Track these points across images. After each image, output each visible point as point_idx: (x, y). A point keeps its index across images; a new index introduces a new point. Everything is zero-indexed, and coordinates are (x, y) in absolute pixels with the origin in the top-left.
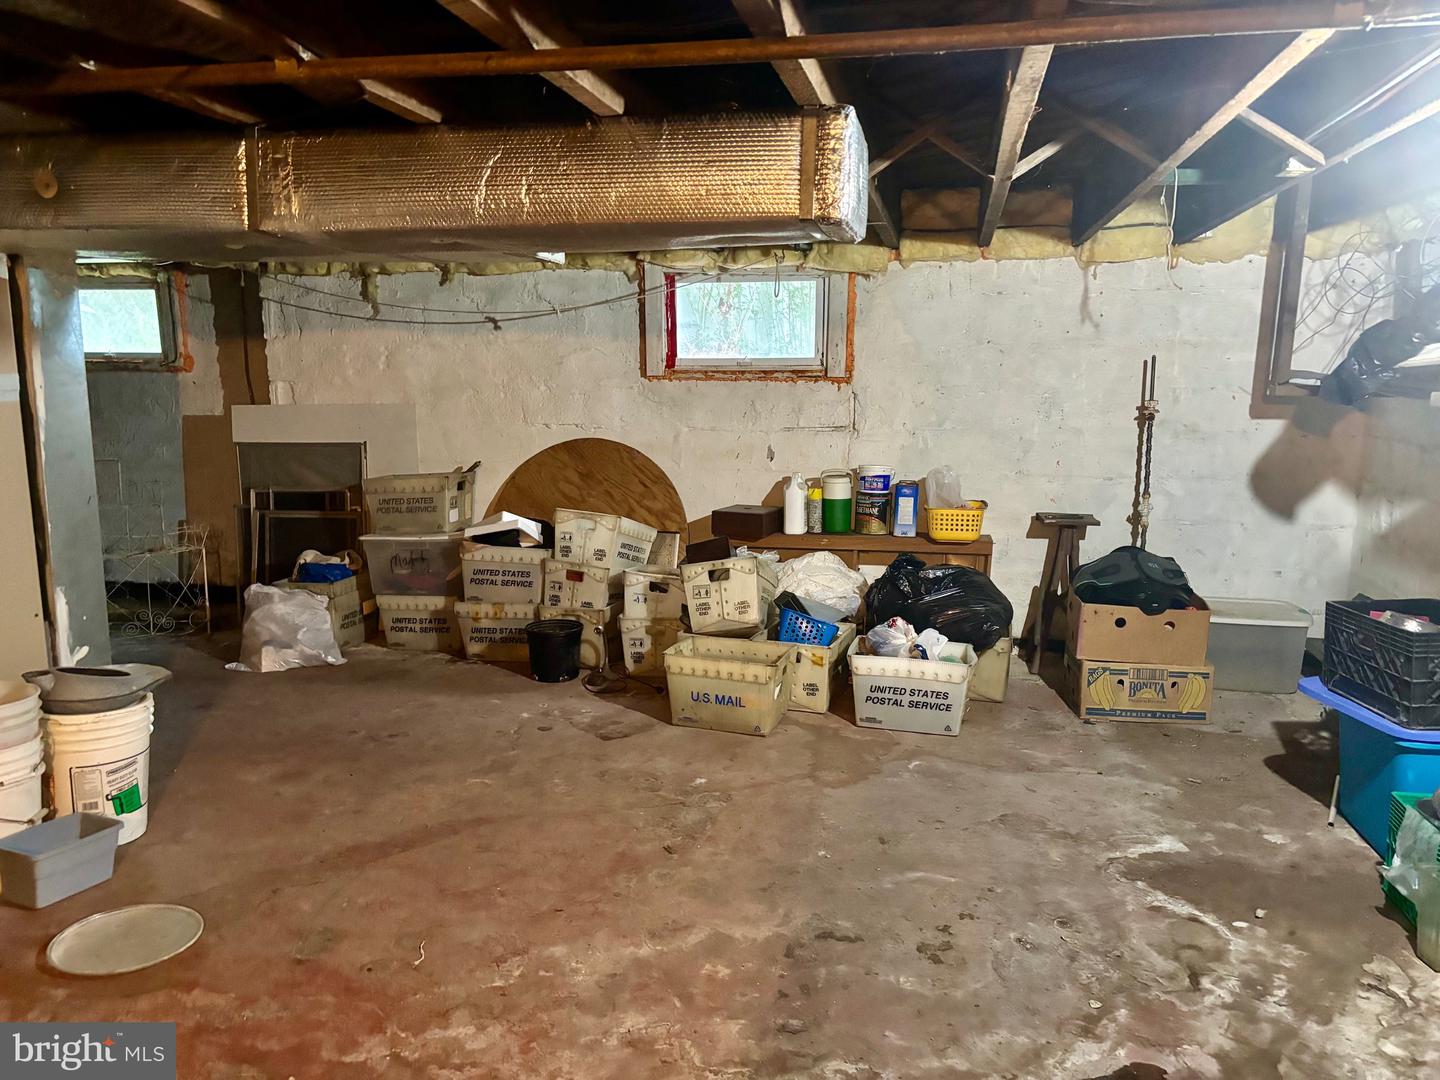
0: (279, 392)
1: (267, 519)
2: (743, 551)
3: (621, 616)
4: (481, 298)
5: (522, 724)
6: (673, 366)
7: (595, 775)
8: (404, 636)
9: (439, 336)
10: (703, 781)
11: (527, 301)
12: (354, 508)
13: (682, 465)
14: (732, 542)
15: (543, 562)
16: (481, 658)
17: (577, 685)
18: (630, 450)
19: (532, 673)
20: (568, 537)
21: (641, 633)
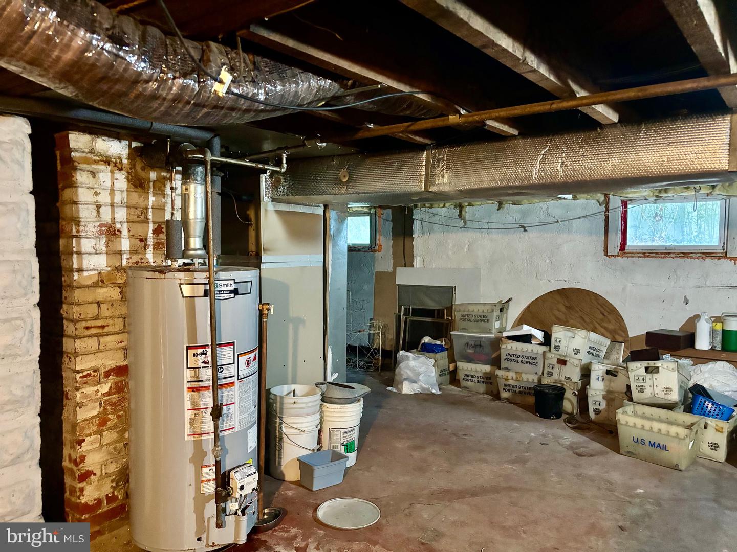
0: (418, 262)
1: (408, 320)
2: (667, 357)
3: (588, 387)
4: (518, 216)
5: (531, 440)
6: (624, 249)
7: (575, 476)
8: (469, 384)
9: (495, 236)
10: (641, 491)
11: (542, 217)
12: (448, 317)
13: (626, 305)
14: (660, 351)
15: (544, 353)
16: (508, 400)
17: (561, 422)
18: (596, 296)
19: (536, 413)
20: (558, 340)
21: (600, 398)
